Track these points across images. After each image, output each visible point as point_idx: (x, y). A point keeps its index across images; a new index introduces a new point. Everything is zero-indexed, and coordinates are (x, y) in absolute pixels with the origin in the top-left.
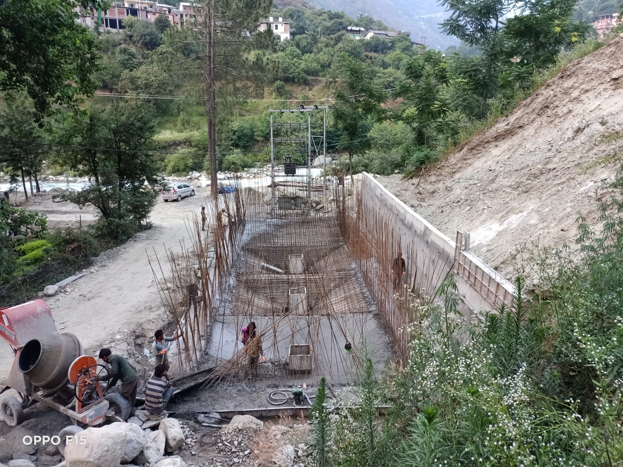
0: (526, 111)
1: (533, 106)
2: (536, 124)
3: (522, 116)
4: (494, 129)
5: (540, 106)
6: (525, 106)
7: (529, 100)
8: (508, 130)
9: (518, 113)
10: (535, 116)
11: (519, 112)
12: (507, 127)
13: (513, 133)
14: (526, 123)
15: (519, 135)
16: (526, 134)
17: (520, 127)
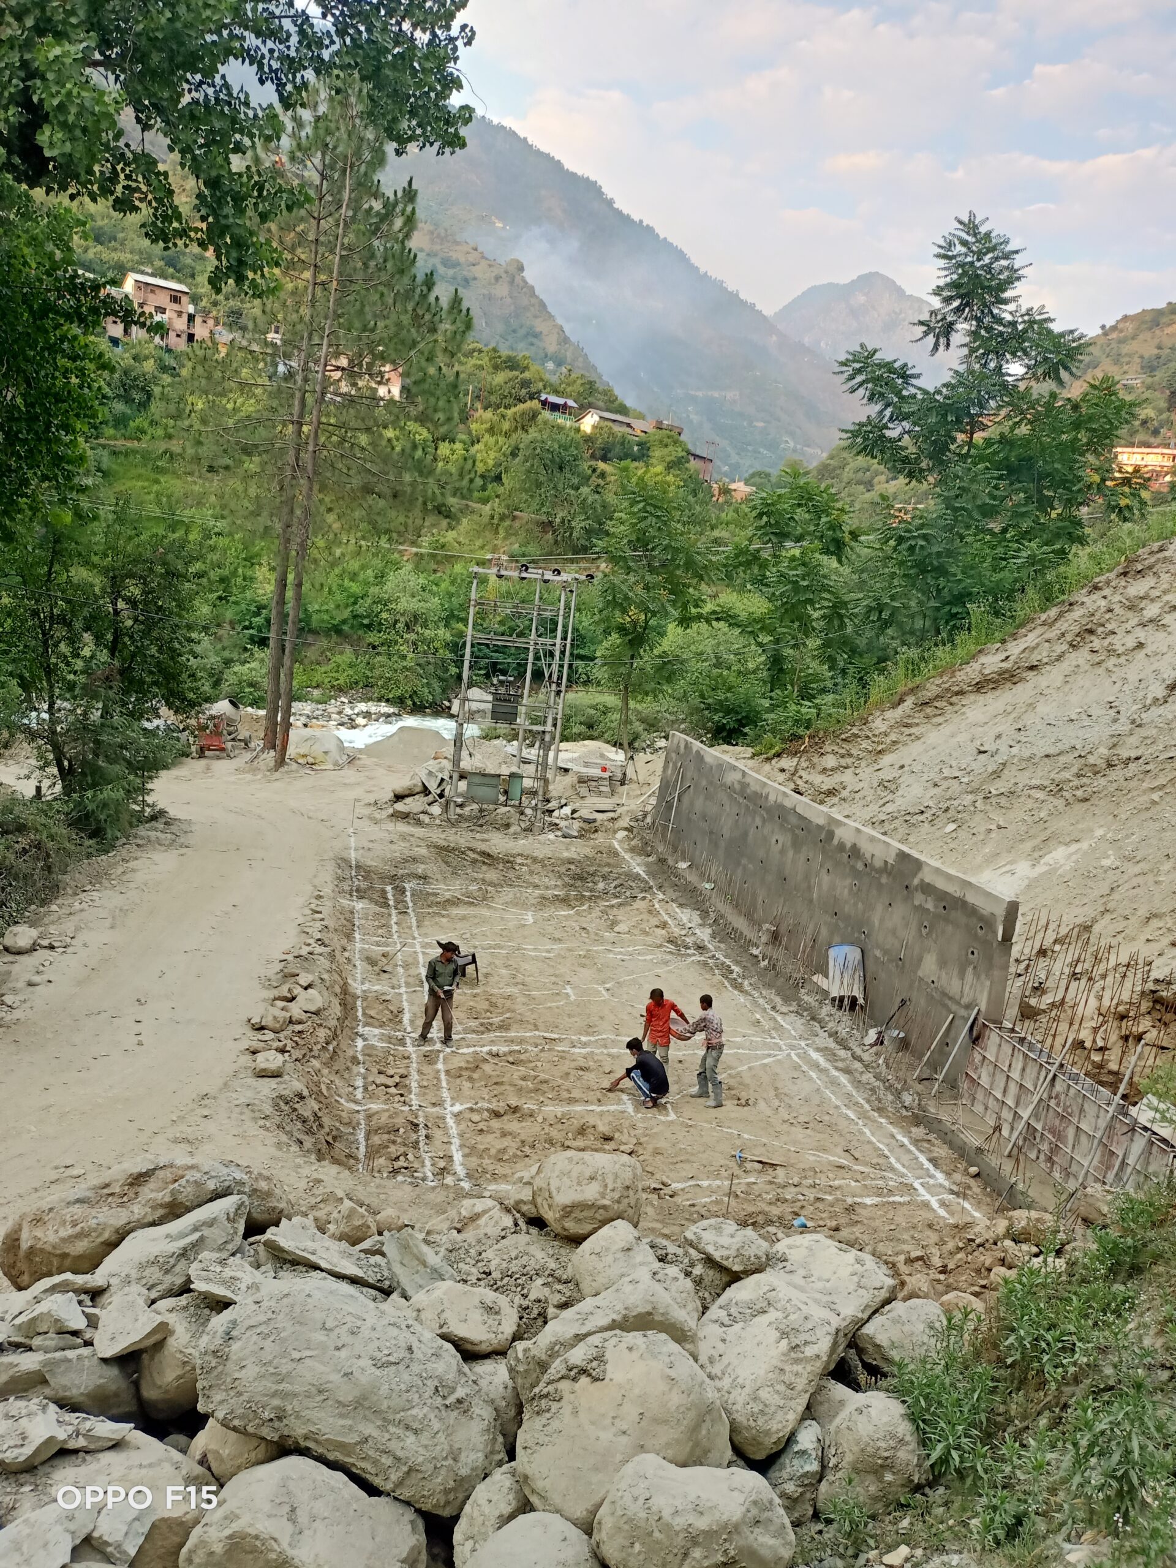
0: (1047, 636)
1: (1062, 625)
2: (1065, 666)
3: (1038, 645)
4: (976, 666)
5: (1076, 629)
6: (1044, 624)
7: (1053, 612)
8: (1006, 671)
9: (1031, 639)
10: (1065, 647)
11: (1031, 636)
12: (1005, 665)
13: (1015, 679)
14: (1045, 660)
15: (1029, 685)
16: (1044, 684)
17: (1032, 668)
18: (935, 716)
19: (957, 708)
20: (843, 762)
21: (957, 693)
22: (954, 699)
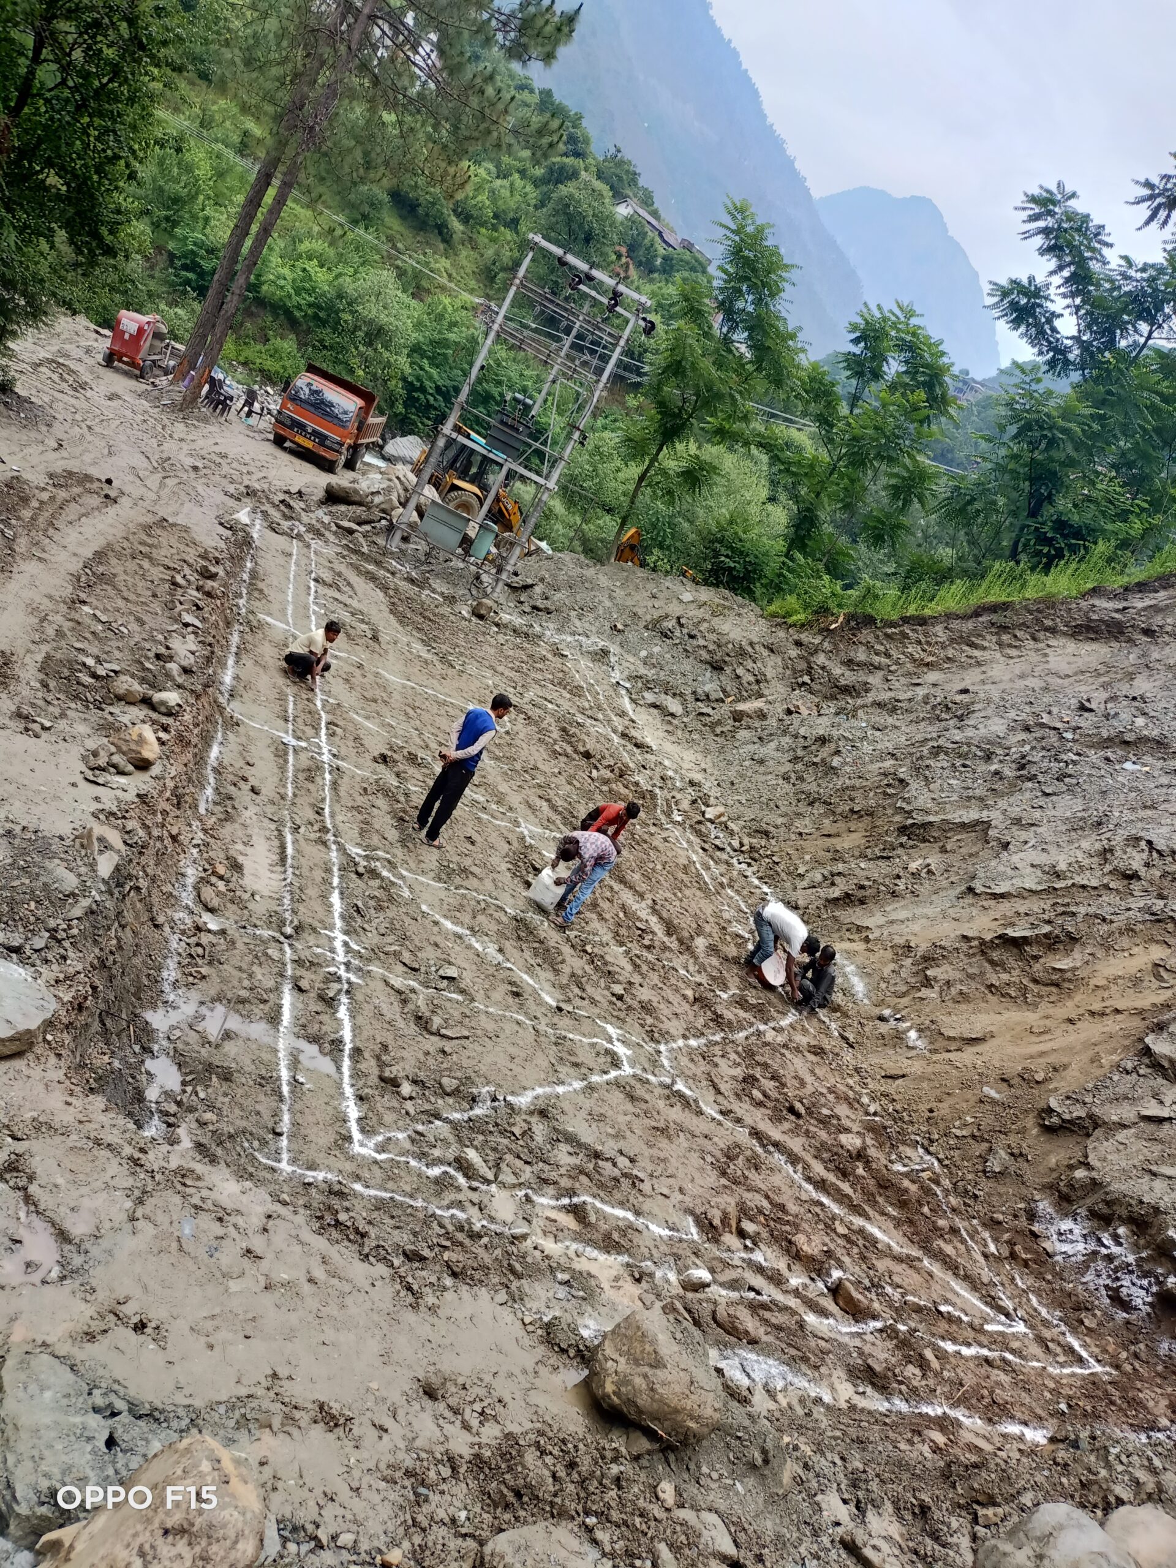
8: (1117, 624)
12: (1116, 616)
13: (1123, 638)
15: (1137, 651)
16: (1156, 656)
17: (1149, 632)
18: (1010, 646)
19: (1041, 645)
20: (876, 659)
21: (1047, 629)
22: (1041, 635)
